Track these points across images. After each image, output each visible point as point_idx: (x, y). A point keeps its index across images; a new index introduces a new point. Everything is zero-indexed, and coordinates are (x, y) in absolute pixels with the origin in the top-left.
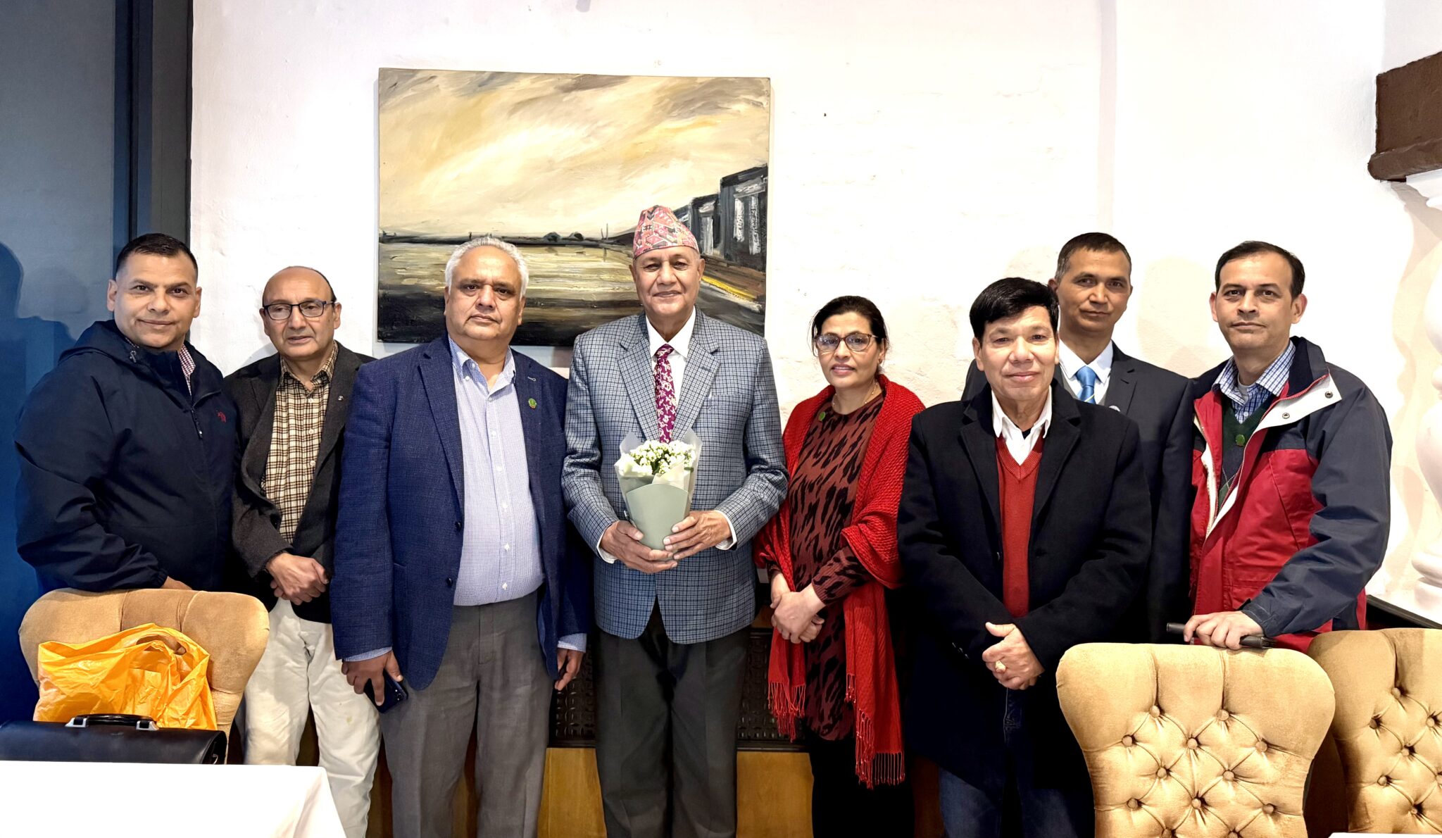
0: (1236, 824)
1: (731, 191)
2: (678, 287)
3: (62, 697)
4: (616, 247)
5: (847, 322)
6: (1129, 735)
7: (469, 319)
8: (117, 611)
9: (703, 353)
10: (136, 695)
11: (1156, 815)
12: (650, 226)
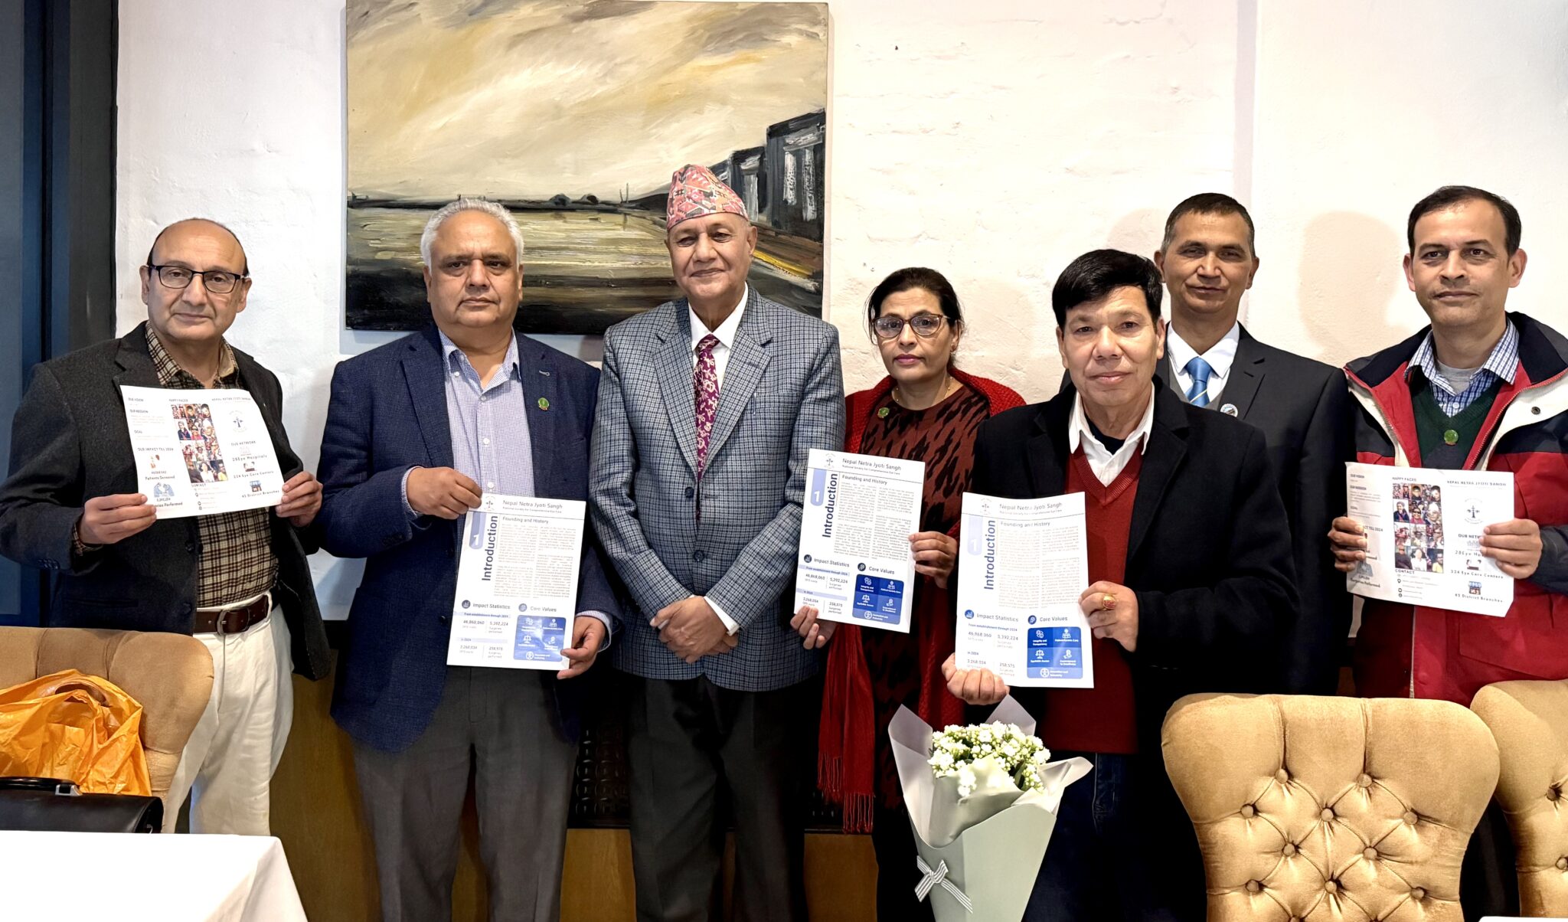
0: (1379, 912)
1: (781, 143)
2: (719, 264)
5: (912, 300)
6: (1249, 805)
7: (459, 305)
8: (32, 655)
9: (751, 345)
10: (55, 755)
11: (1281, 900)
12: (682, 190)
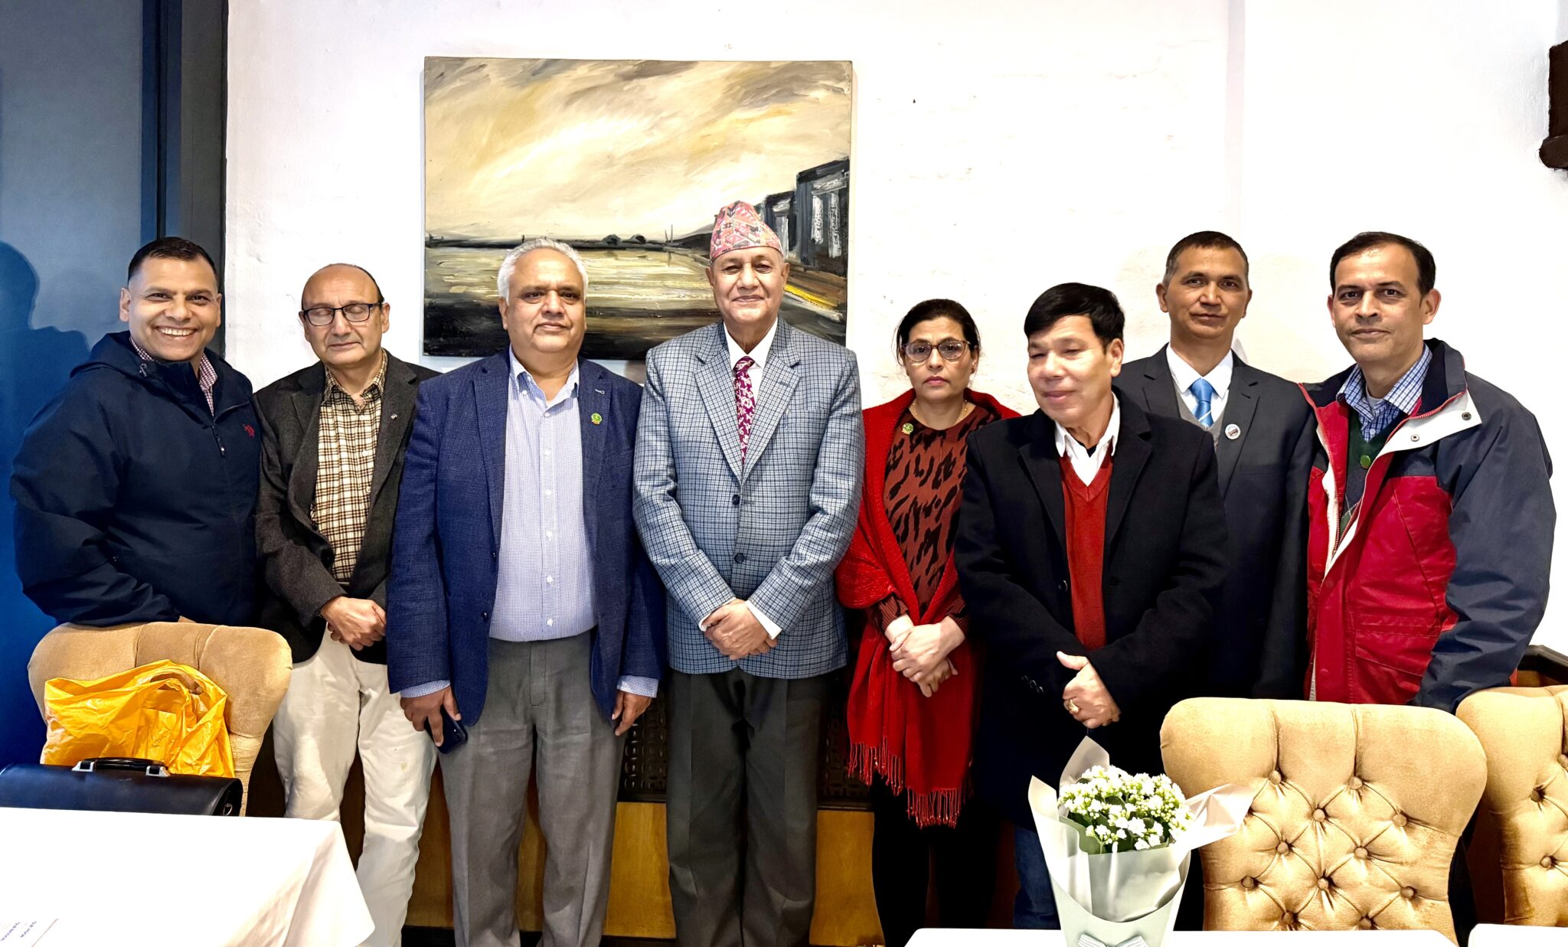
0: (1368, 910)
1: (809, 187)
2: (760, 292)
3: (70, 738)
4: (682, 250)
5: (939, 328)
7: (536, 328)
8: (132, 646)
9: (782, 367)
10: (149, 737)
11: (1275, 896)
12: (730, 224)
